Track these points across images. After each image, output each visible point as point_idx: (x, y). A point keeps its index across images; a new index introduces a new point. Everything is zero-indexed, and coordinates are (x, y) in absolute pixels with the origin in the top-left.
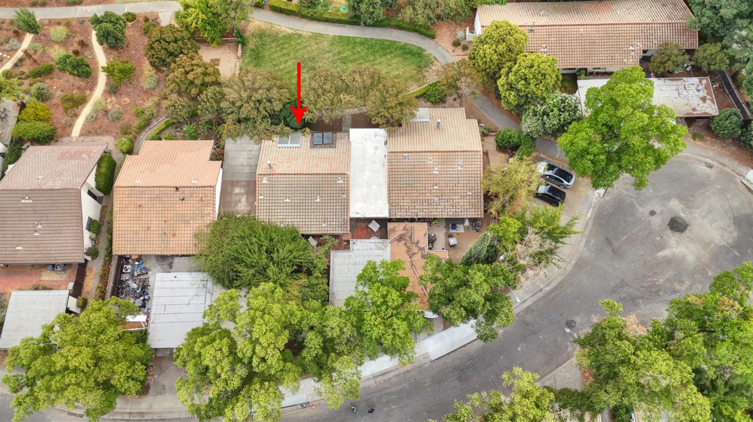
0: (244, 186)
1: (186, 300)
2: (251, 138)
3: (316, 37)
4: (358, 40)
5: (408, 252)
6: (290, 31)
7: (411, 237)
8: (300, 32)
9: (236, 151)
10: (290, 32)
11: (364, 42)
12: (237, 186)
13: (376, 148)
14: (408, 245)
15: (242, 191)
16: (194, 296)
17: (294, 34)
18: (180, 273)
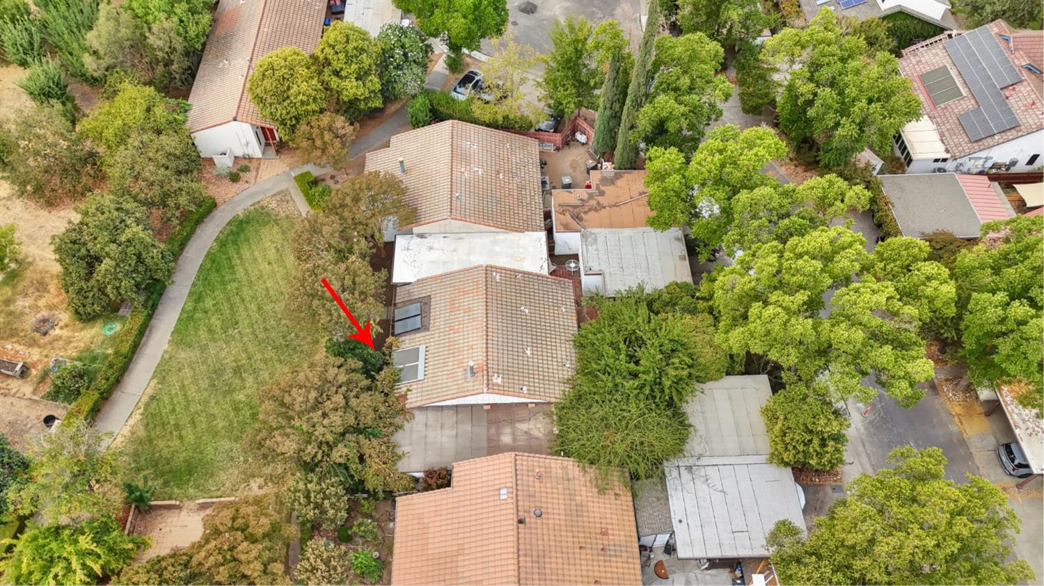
0: (498, 428)
1: (718, 497)
2: (399, 427)
3: (162, 373)
4: (190, 306)
5: (596, 210)
6: (137, 417)
7: (575, 207)
8: (145, 399)
9: (426, 449)
10: (139, 417)
11: (197, 297)
12: (499, 440)
13: (431, 248)
14: (586, 209)
15: (508, 430)
16: (708, 486)
17: (146, 409)
18: (672, 513)
